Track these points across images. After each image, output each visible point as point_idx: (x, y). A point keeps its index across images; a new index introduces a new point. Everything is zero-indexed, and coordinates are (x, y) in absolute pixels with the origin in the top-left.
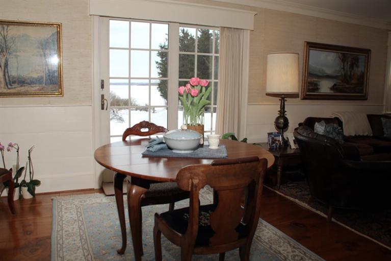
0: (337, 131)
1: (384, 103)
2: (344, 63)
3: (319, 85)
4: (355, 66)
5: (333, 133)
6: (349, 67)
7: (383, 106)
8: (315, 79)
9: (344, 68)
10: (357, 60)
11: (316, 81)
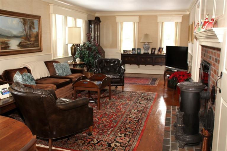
0: (31, 78)
1: (52, 53)
2: (25, 26)
3: (9, 44)
4: (32, 28)
5: (29, 80)
6: (28, 29)
7: (51, 54)
8: (5, 39)
9: (25, 30)
10: (33, 23)
11: (7, 41)
